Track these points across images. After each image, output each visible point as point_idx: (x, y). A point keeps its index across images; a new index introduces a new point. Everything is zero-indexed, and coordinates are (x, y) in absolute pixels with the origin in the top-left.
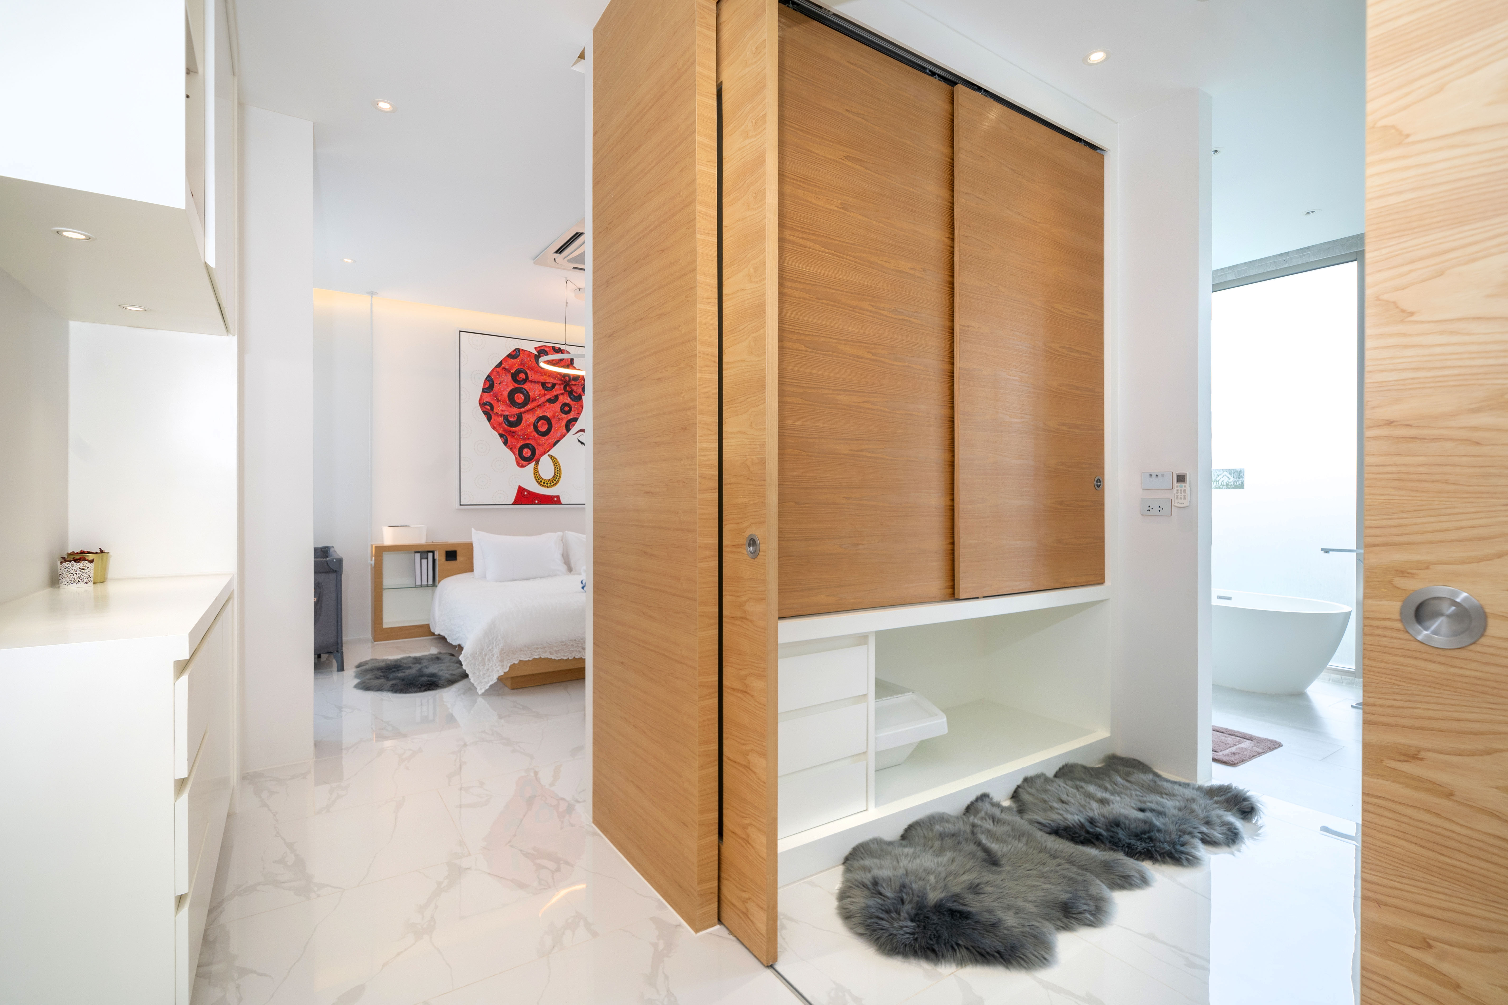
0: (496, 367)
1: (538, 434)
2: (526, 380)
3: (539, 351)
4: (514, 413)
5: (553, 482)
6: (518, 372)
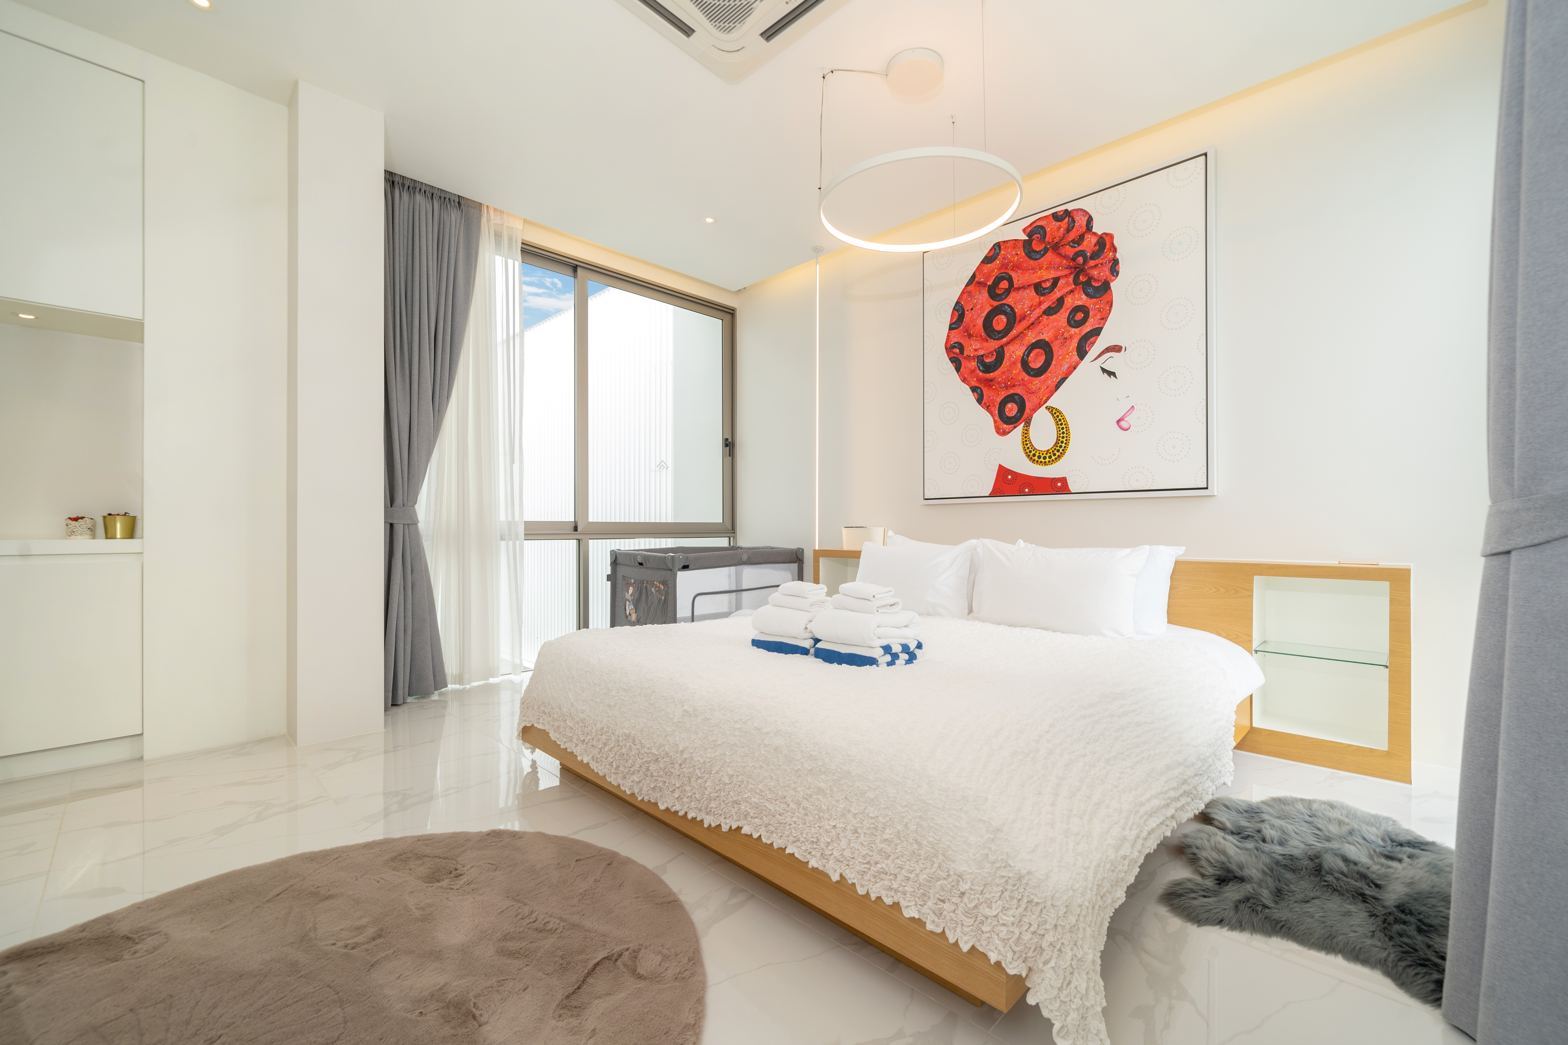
1: (1028, 374)
2: (1010, 289)
3: (1030, 231)
4: (993, 349)
6: (998, 280)
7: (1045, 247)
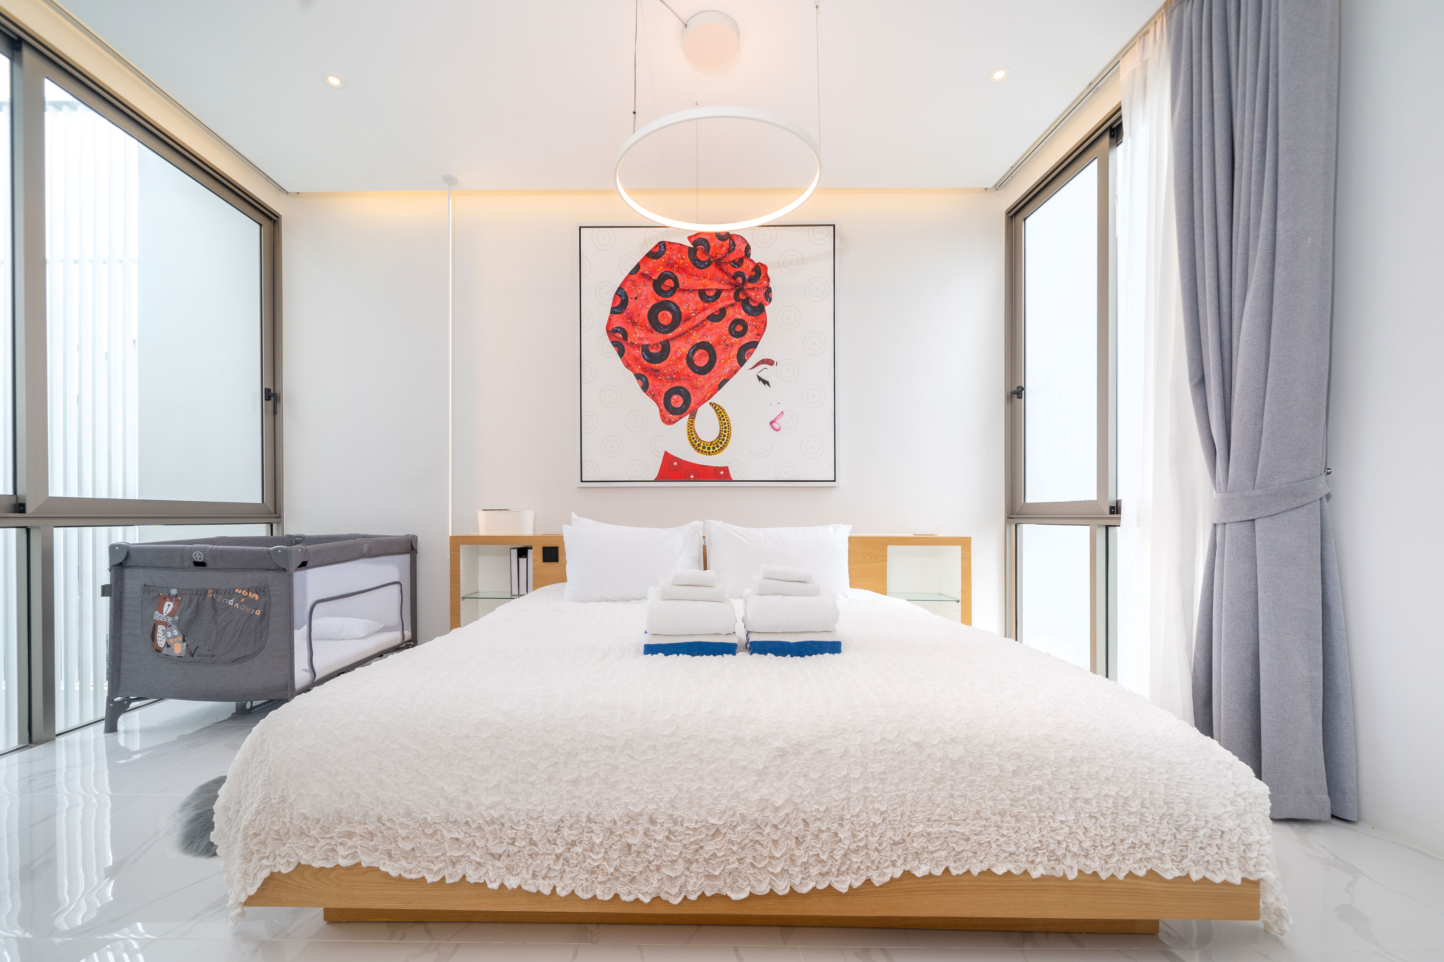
0: (631, 273)
1: (694, 371)
2: (675, 288)
3: (695, 241)
4: (658, 341)
5: (718, 446)
6: (663, 277)
7: (709, 260)
